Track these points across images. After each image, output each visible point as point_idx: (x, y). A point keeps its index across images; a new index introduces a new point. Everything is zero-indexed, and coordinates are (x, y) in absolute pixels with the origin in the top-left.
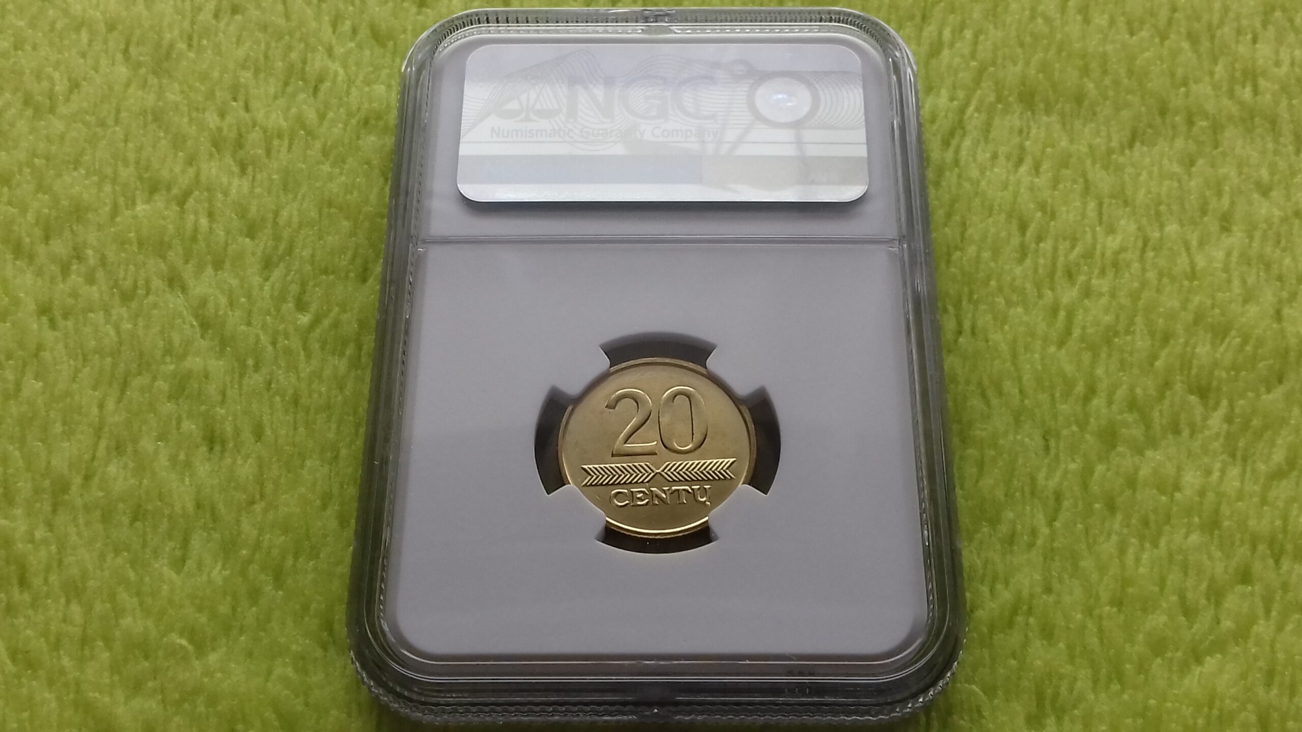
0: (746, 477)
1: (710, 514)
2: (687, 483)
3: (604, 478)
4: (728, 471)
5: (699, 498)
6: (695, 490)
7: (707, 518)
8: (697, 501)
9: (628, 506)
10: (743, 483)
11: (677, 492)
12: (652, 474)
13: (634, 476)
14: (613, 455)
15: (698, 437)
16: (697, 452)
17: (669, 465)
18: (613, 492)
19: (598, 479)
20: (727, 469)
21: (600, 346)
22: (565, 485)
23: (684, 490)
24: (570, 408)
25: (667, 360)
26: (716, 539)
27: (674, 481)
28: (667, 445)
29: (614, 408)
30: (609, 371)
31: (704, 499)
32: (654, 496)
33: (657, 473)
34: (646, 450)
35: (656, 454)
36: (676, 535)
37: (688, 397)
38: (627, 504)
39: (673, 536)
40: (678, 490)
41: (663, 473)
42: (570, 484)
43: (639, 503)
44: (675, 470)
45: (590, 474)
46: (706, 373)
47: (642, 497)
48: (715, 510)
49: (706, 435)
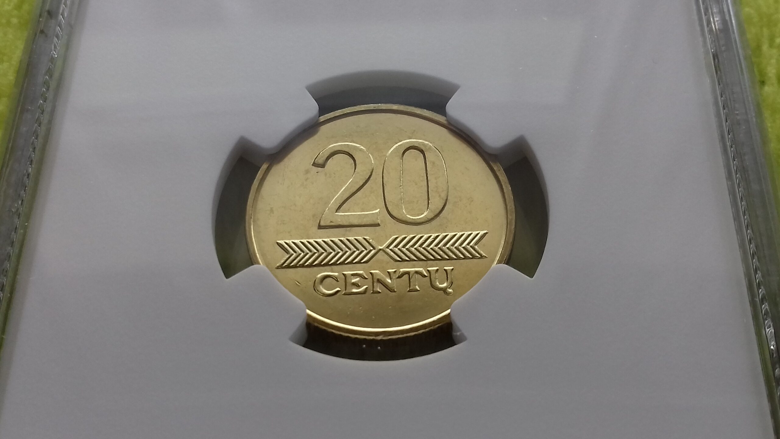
0: (502, 255)
1: (452, 306)
2: (421, 263)
3: (307, 256)
4: (476, 247)
5: (438, 283)
6: (432, 273)
7: (449, 311)
8: (433, 286)
9: (338, 294)
10: (499, 262)
11: (407, 276)
12: (373, 252)
13: (348, 254)
14: (320, 227)
15: (436, 203)
16: (434, 223)
17: (396, 238)
18: (319, 276)
19: (299, 258)
20: (476, 244)
21: (306, 88)
22: (253, 264)
23: (417, 272)
24: (264, 166)
25: (395, 107)
26: (462, 339)
27: (403, 260)
28: (394, 213)
29: (323, 166)
30: (318, 120)
31: (445, 285)
32: (375, 280)
33: (380, 249)
34: (365, 221)
35: (378, 225)
36: (405, 335)
37: (422, 152)
38: (338, 291)
39: (401, 336)
40: (408, 273)
41: (388, 250)
42: (259, 263)
43: (355, 290)
44: (404, 246)
45: (287, 251)
46: (445, 122)
47: (358, 281)
48: (460, 299)
49: (447, 200)
